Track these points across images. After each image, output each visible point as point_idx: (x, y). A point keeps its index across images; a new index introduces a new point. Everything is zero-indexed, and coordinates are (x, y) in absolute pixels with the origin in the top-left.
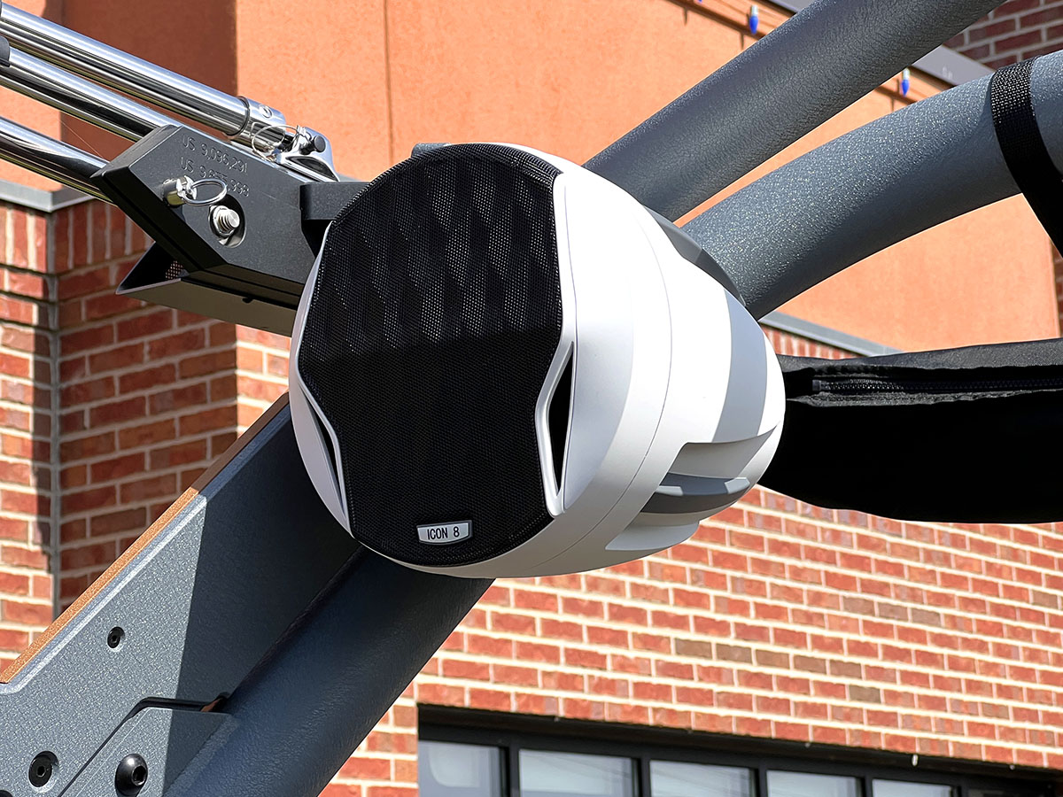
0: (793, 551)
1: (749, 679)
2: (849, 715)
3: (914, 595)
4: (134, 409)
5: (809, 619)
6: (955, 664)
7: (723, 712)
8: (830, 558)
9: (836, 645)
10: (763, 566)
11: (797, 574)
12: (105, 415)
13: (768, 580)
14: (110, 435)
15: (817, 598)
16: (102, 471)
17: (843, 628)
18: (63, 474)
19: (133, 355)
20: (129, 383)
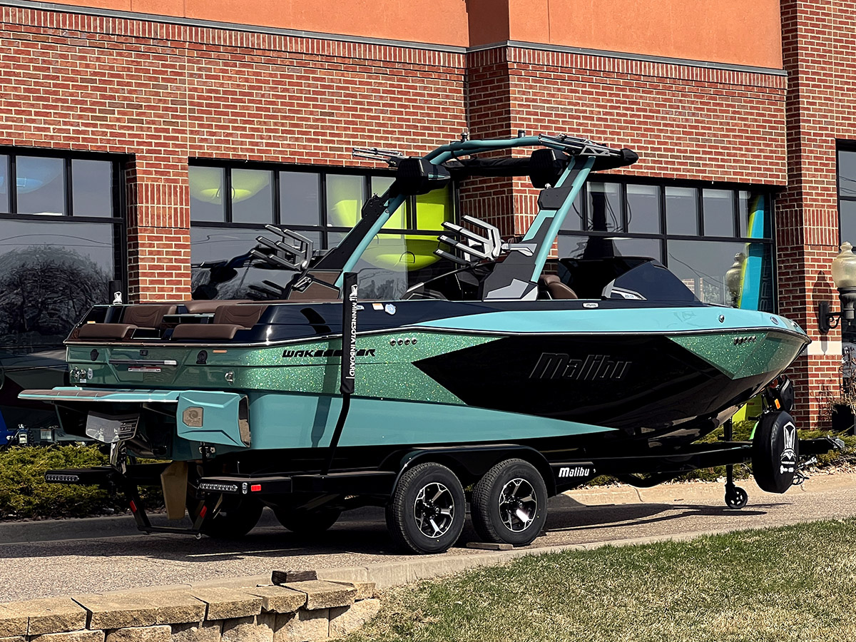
0: (672, 126)
1: (654, 162)
2: (688, 171)
3: (715, 135)
4: (486, 102)
5: (676, 144)
6: (729, 155)
7: (646, 171)
8: (685, 127)
9: (686, 151)
10: (661, 131)
11: (672, 132)
12: (480, 103)
13: (662, 134)
14: (481, 108)
15: (679, 139)
16: (479, 117)
17: (688, 147)
18: (470, 117)
19: (486, 89)
20: (485, 96)
